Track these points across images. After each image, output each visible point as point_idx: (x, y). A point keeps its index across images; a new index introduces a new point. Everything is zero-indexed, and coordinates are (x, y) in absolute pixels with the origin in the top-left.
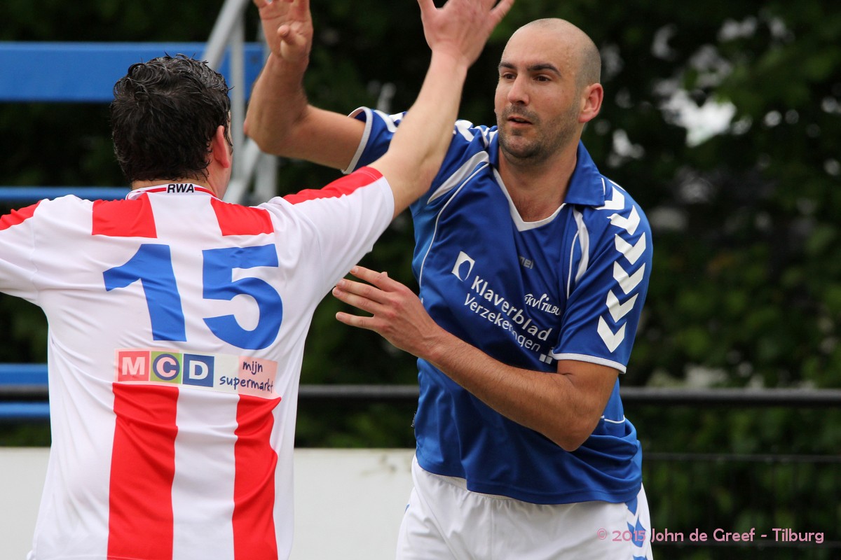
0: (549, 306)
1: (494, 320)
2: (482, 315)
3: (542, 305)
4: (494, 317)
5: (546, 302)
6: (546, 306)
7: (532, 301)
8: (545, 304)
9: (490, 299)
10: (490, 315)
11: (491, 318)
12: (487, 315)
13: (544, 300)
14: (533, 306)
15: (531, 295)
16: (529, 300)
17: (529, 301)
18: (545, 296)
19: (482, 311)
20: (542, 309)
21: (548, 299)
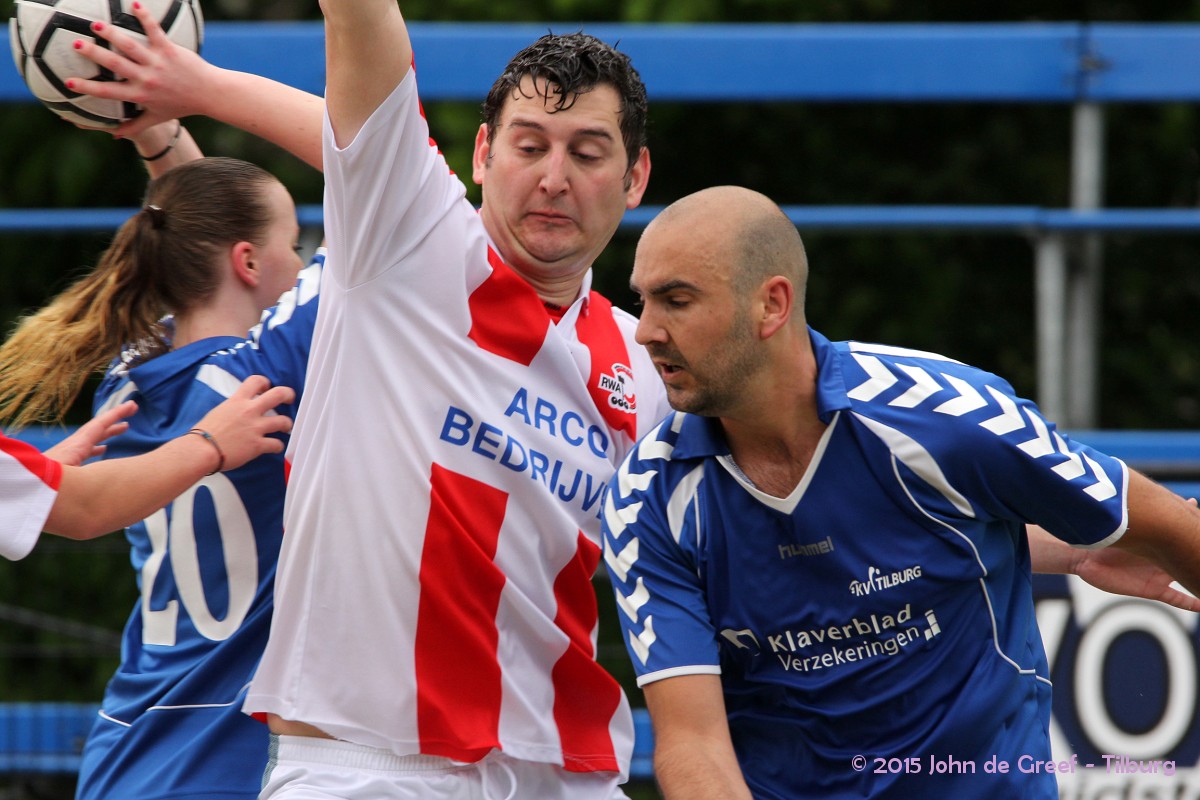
0: (886, 579)
1: (834, 661)
2: (815, 667)
3: (876, 584)
4: (831, 658)
5: (878, 576)
6: (882, 582)
7: (863, 589)
8: (878, 580)
9: (808, 642)
10: (824, 660)
11: (828, 662)
12: (820, 663)
13: (875, 576)
14: (867, 592)
15: (855, 582)
16: (857, 589)
17: (859, 590)
18: (871, 570)
19: (811, 664)
20: (880, 588)
21: (878, 572)
